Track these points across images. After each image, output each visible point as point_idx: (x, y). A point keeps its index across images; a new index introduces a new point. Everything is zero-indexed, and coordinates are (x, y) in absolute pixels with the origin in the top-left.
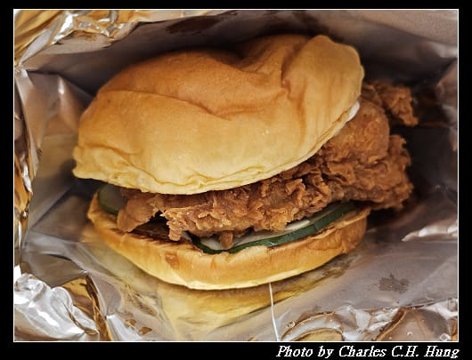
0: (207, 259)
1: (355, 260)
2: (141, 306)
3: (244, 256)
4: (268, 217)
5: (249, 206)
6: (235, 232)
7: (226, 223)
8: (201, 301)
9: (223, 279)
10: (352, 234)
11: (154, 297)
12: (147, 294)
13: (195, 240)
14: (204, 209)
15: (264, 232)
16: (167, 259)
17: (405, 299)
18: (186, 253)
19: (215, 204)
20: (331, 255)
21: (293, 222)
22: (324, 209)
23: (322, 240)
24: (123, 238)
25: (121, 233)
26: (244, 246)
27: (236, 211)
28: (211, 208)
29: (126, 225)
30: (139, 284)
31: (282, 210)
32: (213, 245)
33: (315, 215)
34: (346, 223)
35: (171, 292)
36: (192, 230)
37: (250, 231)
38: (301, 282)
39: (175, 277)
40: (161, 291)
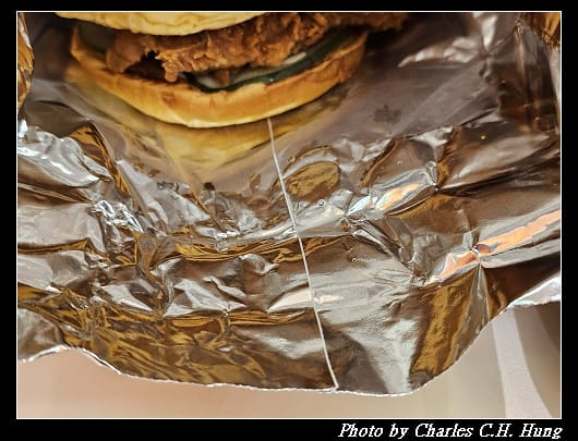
0: (205, 99)
1: (353, 89)
2: (145, 149)
3: (243, 93)
4: (265, 53)
5: (245, 44)
6: (231, 69)
7: (222, 62)
8: (202, 138)
9: (223, 116)
10: (348, 62)
11: (154, 137)
12: (147, 134)
13: (191, 80)
14: (199, 49)
15: (260, 68)
16: (165, 100)
17: (397, 129)
18: (184, 93)
19: (210, 43)
20: (328, 85)
21: (289, 56)
22: (320, 40)
23: (319, 73)
24: (115, 79)
25: (112, 72)
26: (242, 84)
27: (232, 50)
28: (205, 47)
29: (118, 65)
30: (136, 124)
31: (278, 46)
32: (209, 83)
33: (311, 46)
34: (343, 53)
35: (170, 130)
36: (189, 70)
37: (247, 67)
38: (300, 115)
39: (173, 116)
40: (160, 130)
